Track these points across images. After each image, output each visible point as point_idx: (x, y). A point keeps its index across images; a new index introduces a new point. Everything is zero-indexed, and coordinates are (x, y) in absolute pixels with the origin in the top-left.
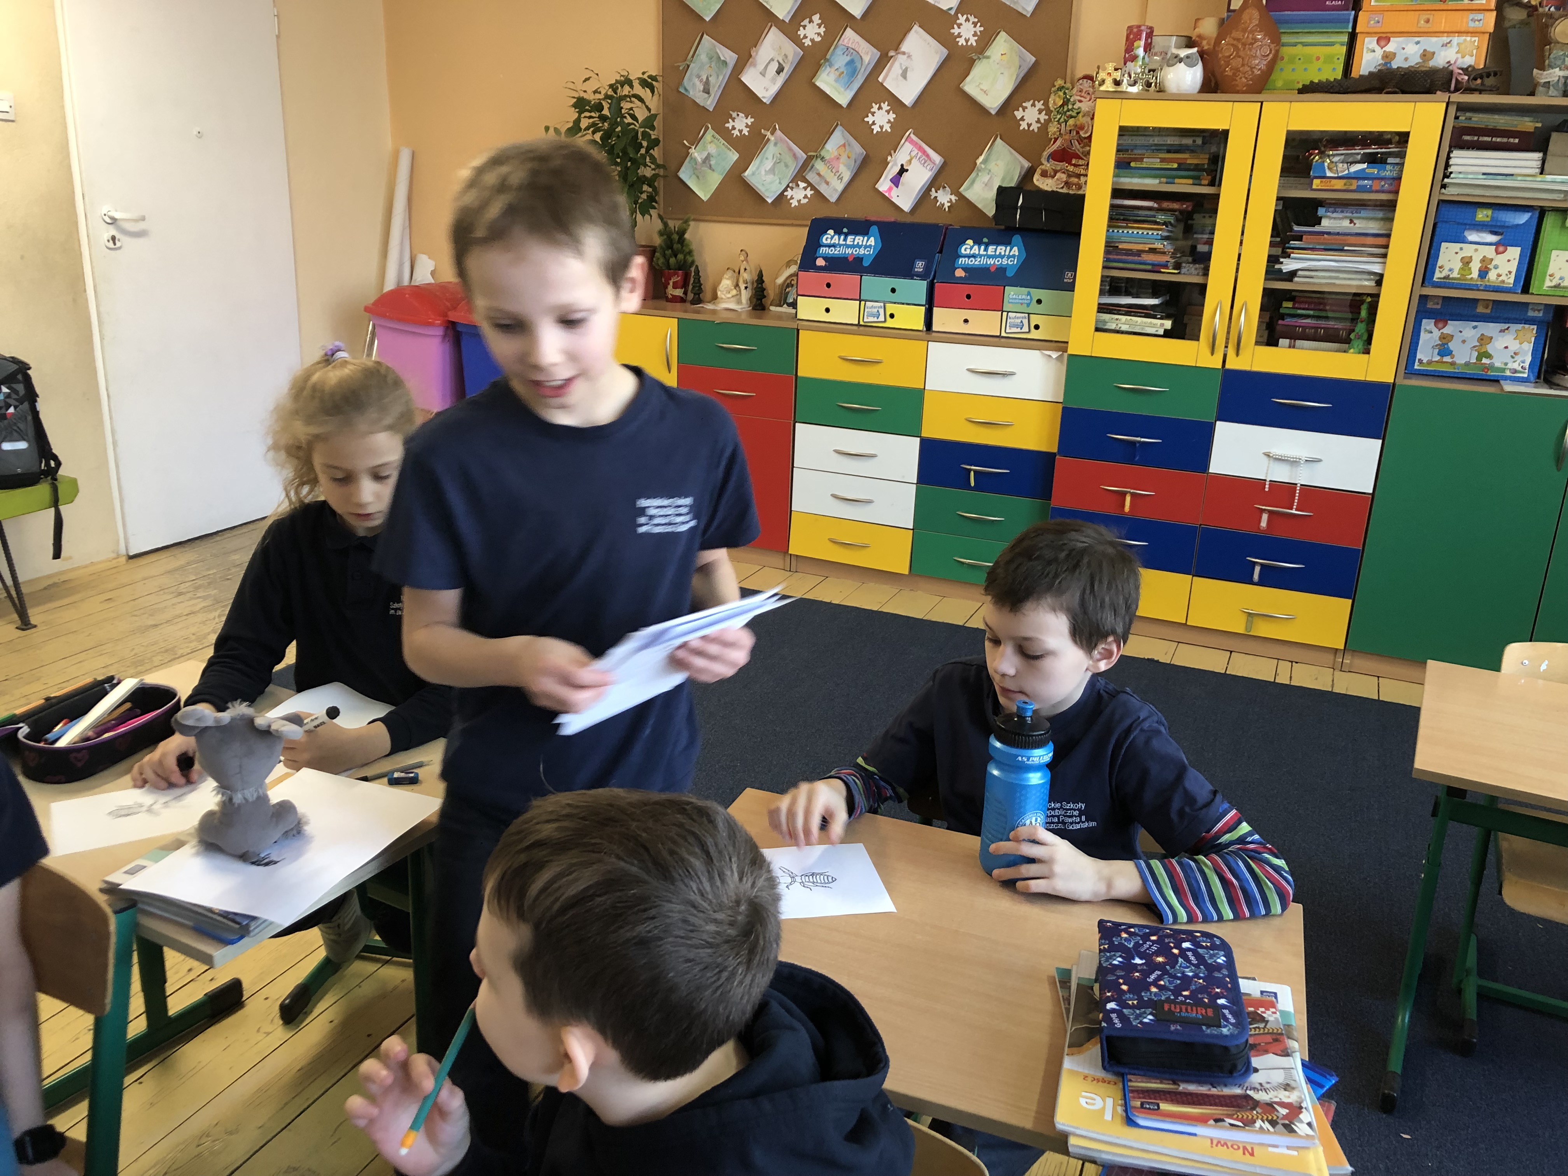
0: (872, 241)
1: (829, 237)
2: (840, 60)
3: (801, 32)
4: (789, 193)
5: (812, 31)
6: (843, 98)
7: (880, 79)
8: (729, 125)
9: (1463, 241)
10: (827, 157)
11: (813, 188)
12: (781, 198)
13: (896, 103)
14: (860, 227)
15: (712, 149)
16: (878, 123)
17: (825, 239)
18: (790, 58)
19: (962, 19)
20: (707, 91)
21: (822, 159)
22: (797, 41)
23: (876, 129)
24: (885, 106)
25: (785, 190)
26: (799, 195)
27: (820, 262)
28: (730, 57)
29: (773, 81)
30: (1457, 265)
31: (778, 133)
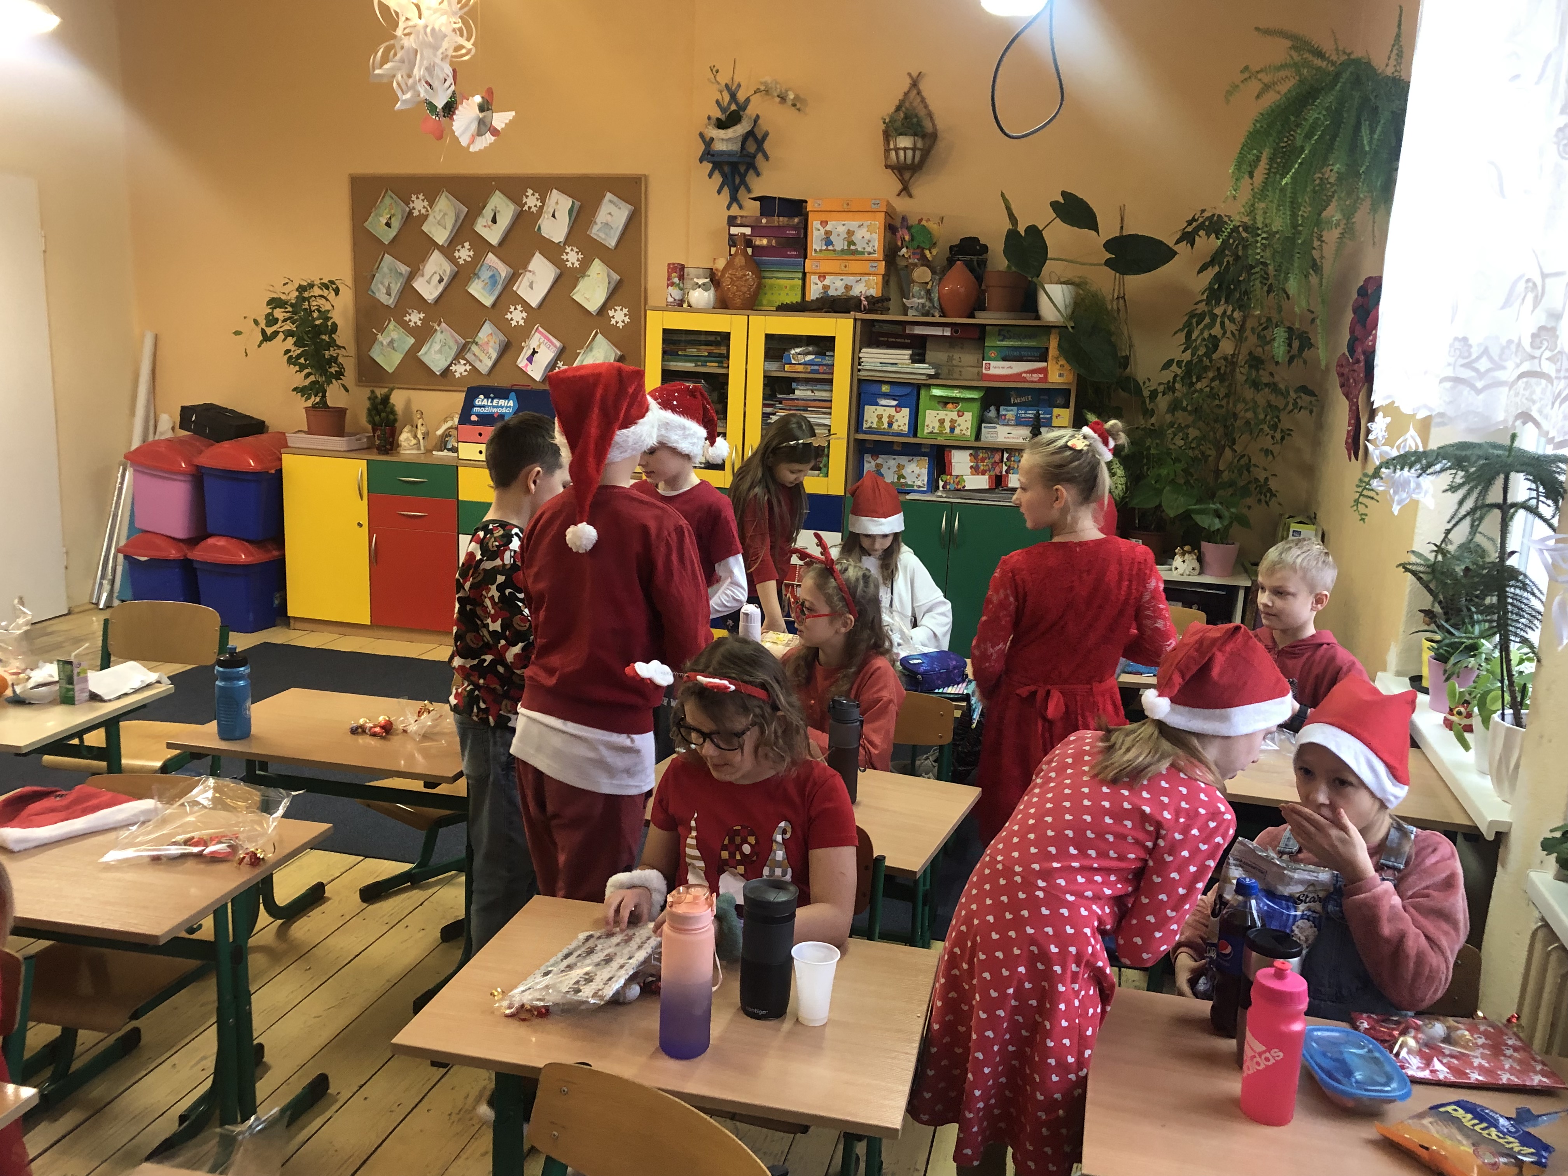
0: (511, 403)
1: (480, 400)
2: (485, 274)
3: (457, 254)
4: (453, 368)
5: (464, 254)
6: (488, 301)
7: (515, 288)
8: (407, 319)
9: (877, 404)
10: (480, 342)
11: (471, 365)
12: (447, 371)
13: (526, 306)
14: (502, 393)
15: (394, 335)
16: (515, 319)
17: (477, 402)
18: (448, 272)
19: (568, 249)
20: (389, 294)
21: (477, 344)
22: (453, 260)
23: (514, 323)
24: (519, 307)
25: (450, 365)
26: (460, 369)
27: (474, 418)
28: (404, 269)
29: (436, 288)
30: (875, 420)
31: (443, 324)
